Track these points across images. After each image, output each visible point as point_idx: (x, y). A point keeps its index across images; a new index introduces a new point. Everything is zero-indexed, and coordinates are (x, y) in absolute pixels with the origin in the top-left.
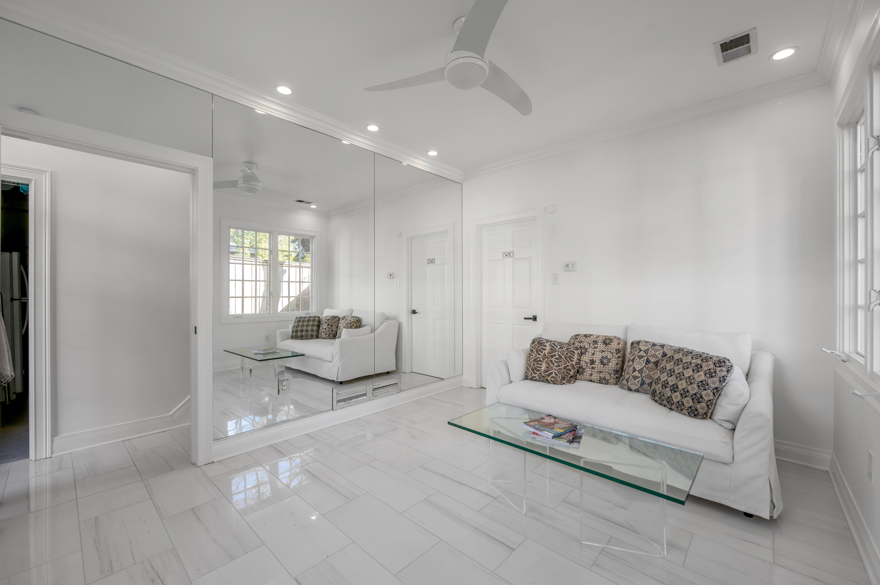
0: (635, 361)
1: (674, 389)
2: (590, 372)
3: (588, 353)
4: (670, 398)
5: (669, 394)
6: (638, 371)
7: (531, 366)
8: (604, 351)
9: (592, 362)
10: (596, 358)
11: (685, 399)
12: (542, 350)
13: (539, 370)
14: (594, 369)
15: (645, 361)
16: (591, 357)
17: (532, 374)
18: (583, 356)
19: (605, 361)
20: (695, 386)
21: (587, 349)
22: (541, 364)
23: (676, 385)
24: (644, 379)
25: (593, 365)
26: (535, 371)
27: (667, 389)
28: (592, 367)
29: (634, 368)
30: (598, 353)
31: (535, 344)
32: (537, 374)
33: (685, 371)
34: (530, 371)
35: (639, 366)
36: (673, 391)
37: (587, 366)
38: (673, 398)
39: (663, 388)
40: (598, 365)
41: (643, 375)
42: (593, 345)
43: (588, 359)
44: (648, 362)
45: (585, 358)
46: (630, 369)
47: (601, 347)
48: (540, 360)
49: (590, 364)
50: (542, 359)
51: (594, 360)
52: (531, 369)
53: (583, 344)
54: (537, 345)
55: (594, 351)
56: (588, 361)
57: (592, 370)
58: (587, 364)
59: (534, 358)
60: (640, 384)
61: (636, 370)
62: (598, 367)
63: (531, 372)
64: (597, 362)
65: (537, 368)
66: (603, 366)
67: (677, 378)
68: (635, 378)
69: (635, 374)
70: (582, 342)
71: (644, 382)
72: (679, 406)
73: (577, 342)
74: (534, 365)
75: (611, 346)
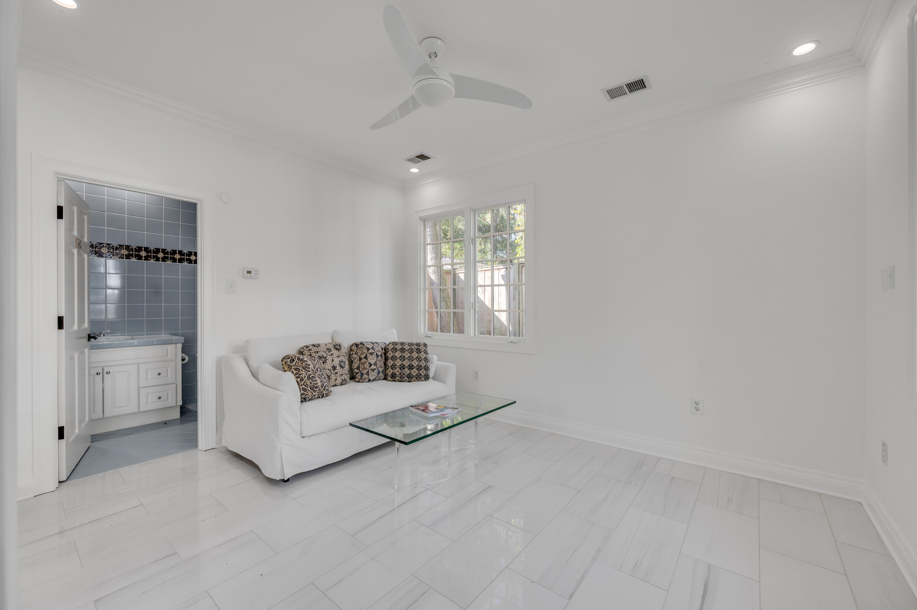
0: (368, 357)
1: (411, 367)
2: (335, 378)
3: (328, 361)
4: (410, 374)
5: (408, 372)
6: (374, 364)
7: (308, 385)
8: (339, 356)
9: (334, 368)
10: (336, 363)
11: (421, 371)
12: (307, 366)
13: (317, 386)
14: (337, 374)
15: (376, 356)
16: (332, 364)
17: (312, 393)
18: (325, 365)
19: (342, 364)
20: (423, 361)
21: (326, 358)
22: (316, 380)
23: (411, 365)
24: (379, 369)
25: (336, 370)
26: (314, 388)
27: (405, 369)
28: (335, 373)
29: (369, 363)
30: (336, 358)
31: (295, 361)
32: (317, 392)
33: (412, 355)
34: (309, 391)
35: (373, 361)
36: (411, 369)
37: (331, 373)
38: (413, 373)
39: (402, 370)
40: (339, 369)
41: (378, 366)
42: (329, 352)
43: (330, 366)
44: (377, 356)
45: (328, 366)
46: (366, 365)
47: (336, 352)
48: (313, 376)
49: (333, 371)
50: (314, 375)
51: (335, 366)
52: (309, 389)
53: (320, 353)
54: (299, 362)
55: (332, 357)
56: (331, 369)
57: (336, 375)
58: (331, 371)
59: (306, 376)
60: (377, 374)
61: (372, 364)
62: (339, 371)
63: (311, 392)
64: (338, 367)
65: (315, 385)
66: (342, 369)
67: (409, 360)
68: (373, 370)
69: (371, 368)
70: (318, 352)
71: (379, 371)
72: (418, 377)
73: (313, 353)
74: (311, 383)
75: (342, 350)
